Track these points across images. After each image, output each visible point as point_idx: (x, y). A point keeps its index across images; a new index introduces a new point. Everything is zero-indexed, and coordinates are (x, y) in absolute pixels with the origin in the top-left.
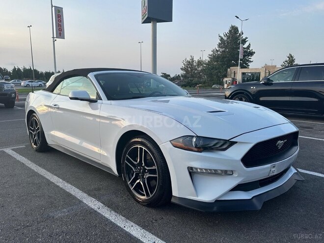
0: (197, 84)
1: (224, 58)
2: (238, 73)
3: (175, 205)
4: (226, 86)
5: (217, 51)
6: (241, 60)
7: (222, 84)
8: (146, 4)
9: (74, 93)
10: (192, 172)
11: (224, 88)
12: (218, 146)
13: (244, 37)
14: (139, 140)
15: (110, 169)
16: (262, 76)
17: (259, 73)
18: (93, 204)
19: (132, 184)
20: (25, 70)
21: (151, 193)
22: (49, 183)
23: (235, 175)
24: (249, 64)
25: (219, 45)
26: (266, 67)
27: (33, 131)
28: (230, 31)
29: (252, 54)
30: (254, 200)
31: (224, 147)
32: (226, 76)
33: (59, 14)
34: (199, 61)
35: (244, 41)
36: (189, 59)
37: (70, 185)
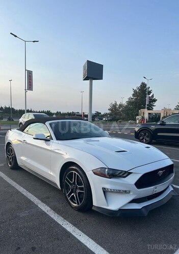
0: (118, 120)
1: (136, 103)
2: (146, 113)
3: (94, 211)
4: (138, 122)
5: (132, 99)
6: (147, 105)
7: (135, 120)
8: (86, 69)
9: (36, 135)
10: (105, 191)
11: (136, 123)
12: (121, 174)
13: (150, 89)
14: (74, 168)
15: (56, 184)
16: (162, 116)
17: (160, 113)
18: (45, 208)
19: (69, 195)
20: (6, 108)
21: (81, 202)
22: (18, 192)
23: (131, 193)
24: (153, 107)
25: (133, 95)
26: (165, 110)
27: (9, 155)
28: (141, 86)
29: (155, 100)
30: (143, 210)
31: (125, 175)
32: (138, 115)
33: (30, 75)
34: (120, 105)
35: (150, 92)
36: (114, 103)
37: (30, 194)
